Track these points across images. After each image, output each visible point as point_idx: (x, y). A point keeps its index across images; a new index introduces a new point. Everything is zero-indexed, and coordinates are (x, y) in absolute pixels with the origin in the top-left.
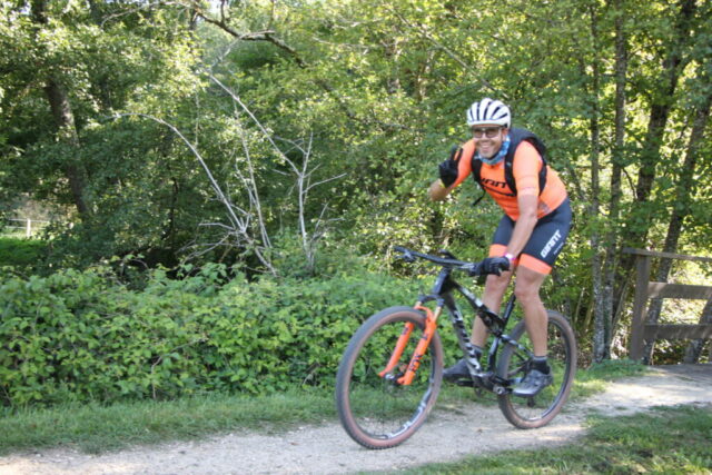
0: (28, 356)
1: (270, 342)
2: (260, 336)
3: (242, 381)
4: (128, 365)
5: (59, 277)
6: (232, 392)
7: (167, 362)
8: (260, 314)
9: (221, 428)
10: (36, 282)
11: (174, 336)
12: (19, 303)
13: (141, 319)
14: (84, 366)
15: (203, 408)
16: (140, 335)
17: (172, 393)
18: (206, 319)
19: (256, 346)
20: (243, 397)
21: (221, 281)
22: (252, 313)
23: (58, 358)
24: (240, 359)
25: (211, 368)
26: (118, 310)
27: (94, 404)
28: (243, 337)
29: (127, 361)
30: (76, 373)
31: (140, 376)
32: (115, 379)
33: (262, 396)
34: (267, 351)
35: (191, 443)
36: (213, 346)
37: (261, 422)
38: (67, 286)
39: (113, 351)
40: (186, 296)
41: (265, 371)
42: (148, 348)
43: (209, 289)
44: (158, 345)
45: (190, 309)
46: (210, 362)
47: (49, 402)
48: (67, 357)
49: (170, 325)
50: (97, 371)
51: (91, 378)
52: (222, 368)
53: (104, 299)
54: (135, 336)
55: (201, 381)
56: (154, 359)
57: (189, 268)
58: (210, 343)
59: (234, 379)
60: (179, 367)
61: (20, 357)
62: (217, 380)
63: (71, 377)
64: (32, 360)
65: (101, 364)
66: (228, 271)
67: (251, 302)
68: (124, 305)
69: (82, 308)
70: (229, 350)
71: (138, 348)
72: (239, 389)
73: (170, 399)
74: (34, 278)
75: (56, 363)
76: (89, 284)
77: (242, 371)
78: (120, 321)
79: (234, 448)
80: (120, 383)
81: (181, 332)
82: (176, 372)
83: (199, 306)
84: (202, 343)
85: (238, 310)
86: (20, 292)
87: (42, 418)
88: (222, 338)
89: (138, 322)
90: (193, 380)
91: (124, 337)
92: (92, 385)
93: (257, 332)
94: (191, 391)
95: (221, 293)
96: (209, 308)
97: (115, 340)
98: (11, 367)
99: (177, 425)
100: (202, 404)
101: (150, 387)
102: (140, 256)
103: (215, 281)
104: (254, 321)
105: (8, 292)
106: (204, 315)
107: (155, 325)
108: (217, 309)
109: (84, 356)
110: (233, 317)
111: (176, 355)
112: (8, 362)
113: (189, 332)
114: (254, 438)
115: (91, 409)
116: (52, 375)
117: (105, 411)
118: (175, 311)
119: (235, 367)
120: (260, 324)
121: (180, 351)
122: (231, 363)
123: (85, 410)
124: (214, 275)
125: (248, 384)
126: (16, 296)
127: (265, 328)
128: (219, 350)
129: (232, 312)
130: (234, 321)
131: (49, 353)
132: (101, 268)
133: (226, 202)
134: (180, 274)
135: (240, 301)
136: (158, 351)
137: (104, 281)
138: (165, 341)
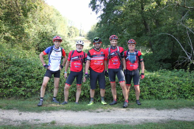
2: (192, 87)
3: (188, 96)
4: (164, 93)
6: (186, 99)
7: (172, 92)
9: (182, 107)
13: (166, 83)
14: (155, 92)
15: (179, 102)
16: (166, 86)
18: (180, 83)
19: (191, 89)
20: (188, 100)
22: (190, 82)
23: (151, 90)
25: (181, 93)
26: (161, 81)
27: (157, 100)
28: (188, 87)
30: (154, 94)
31: (166, 95)
32: (162, 95)
33: (192, 100)
35: (176, 110)
36: (181, 89)
37: (192, 106)
39: (161, 89)
42: (168, 89)
46: (181, 92)
47: (150, 99)
50: (158, 93)
51: (157, 95)
52: (183, 93)
55: (179, 96)
56: (169, 91)
57: (176, 70)
59: (186, 96)
61: (144, 90)
62: (182, 96)
65: (159, 92)
66: (185, 71)
69: (155, 80)
70: (185, 90)
71: (166, 89)
72: (187, 98)
73: (172, 99)
75: (150, 91)
77: (188, 94)
78: (162, 84)
79: (185, 111)
80: (162, 96)
81: (174, 86)
82: (173, 94)
83: (178, 80)
87: (148, 102)
88: (183, 87)
90: (177, 96)
91: (163, 86)
93: (191, 86)
94: (176, 98)
97: (161, 87)
98: (143, 92)
99: (173, 105)
100: (179, 101)
101: (168, 97)
112: (142, 91)
114: (190, 110)
115: (157, 101)
116: (149, 94)
117: (160, 101)
118: (173, 81)
119: (186, 93)
123: (156, 101)
125: (189, 97)
128: (183, 90)
129: (185, 82)
130: (186, 83)
138: (171, 88)
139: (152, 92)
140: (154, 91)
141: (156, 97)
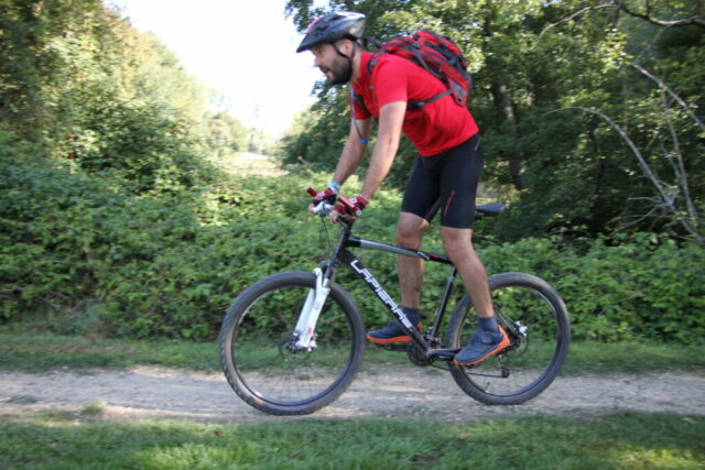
0: (506, 303)
1: (699, 300)
2: (691, 294)
5: (523, 243)
6: (665, 341)
7: (610, 312)
8: (691, 276)
9: (657, 368)
10: (508, 247)
11: (614, 291)
12: (496, 263)
13: (587, 277)
14: (545, 312)
16: (587, 290)
17: (614, 338)
18: (641, 279)
19: (687, 303)
20: (676, 345)
21: (652, 247)
22: (683, 275)
23: (526, 305)
24: (672, 313)
25: (646, 320)
26: (568, 270)
28: (675, 295)
29: (578, 310)
30: (539, 318)
31: (588, 322)
33: (693, 346)
34: (698, 308)
35: (634, 377)
36: (648, 301)
37: (693, 366)
38: (529, 250)
40: (622, 259)
41: (695, 325)
42: (594, 301)
43: (642, 254)
44: (603, 298)
45: (627, 271)
46: (645, 314)
48: (532, 305)
49: (612, 283)
52: (656, 320)
53: (556, 261)
54: (583, 292)
55: (637, 330)
56: (600, 309)
57: (623, 236)
58: (645, 299)
59: (667, 329)
60: (619, 317)
61: (499, 303)
62: (652, 330)
63: (536, 320)
64: (508, 306)
66: (659, 239)
67: (682, 266)
68: (573, 267)
69: (541, 267)
70: (662, 305)
71: (586, 300)
72: (672, 339)
73: (612, 342)
74: (506, 244)
75: (524, 309)
76: (545, 250)
77: (674, 324)
78: (571, 279)
79: (670, 384)
81: (621, 289)
82: (617, 321)
83: (635, 268)
84: (638, 298)
85: (669, 272)
86: (496, 255)
88: (656, 295)
89: (586, 280)
90: (631, 328)
91: (574, 291)
92: (551, 327)
93: (688, 290)
94: (629, 337)
95: (654, 257)
96: (644, 269)
99: (620, 361)
102: (584, 227)
103: (647, 248)
104: (685, 281)
105: (488, 255)
106: (639, 275)
107: (599, 282)
108: (651, 271)
109: (544, 305)
110: (666, 278)
111: (617, 307)
113: (627, 289)
114: (688, 378)
118: (614, 271)
119: (669, 320)
120: (690, 285)
121: (620, 304)
122: (665, 316)
124: (647, 243)
125: (680, 335)
126: (493, 258)
127: (695, 288)
128: (654, 305)
129: (664, 274)
130: (666, 281)
131: (519, 301)
132: (553, 237)
133: (653, 178)
134: (615, 242)
135: (673, 264)
136: (602, 303)
137: (556, 246)
138: (608, 296)
139: (531, 309)
140: (539, 308)
141: (545, 332)
